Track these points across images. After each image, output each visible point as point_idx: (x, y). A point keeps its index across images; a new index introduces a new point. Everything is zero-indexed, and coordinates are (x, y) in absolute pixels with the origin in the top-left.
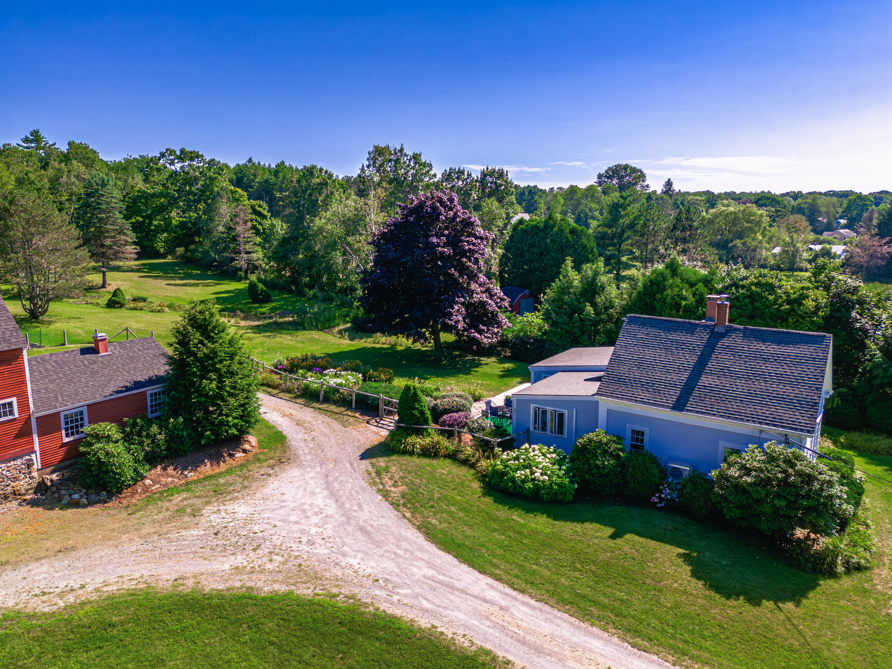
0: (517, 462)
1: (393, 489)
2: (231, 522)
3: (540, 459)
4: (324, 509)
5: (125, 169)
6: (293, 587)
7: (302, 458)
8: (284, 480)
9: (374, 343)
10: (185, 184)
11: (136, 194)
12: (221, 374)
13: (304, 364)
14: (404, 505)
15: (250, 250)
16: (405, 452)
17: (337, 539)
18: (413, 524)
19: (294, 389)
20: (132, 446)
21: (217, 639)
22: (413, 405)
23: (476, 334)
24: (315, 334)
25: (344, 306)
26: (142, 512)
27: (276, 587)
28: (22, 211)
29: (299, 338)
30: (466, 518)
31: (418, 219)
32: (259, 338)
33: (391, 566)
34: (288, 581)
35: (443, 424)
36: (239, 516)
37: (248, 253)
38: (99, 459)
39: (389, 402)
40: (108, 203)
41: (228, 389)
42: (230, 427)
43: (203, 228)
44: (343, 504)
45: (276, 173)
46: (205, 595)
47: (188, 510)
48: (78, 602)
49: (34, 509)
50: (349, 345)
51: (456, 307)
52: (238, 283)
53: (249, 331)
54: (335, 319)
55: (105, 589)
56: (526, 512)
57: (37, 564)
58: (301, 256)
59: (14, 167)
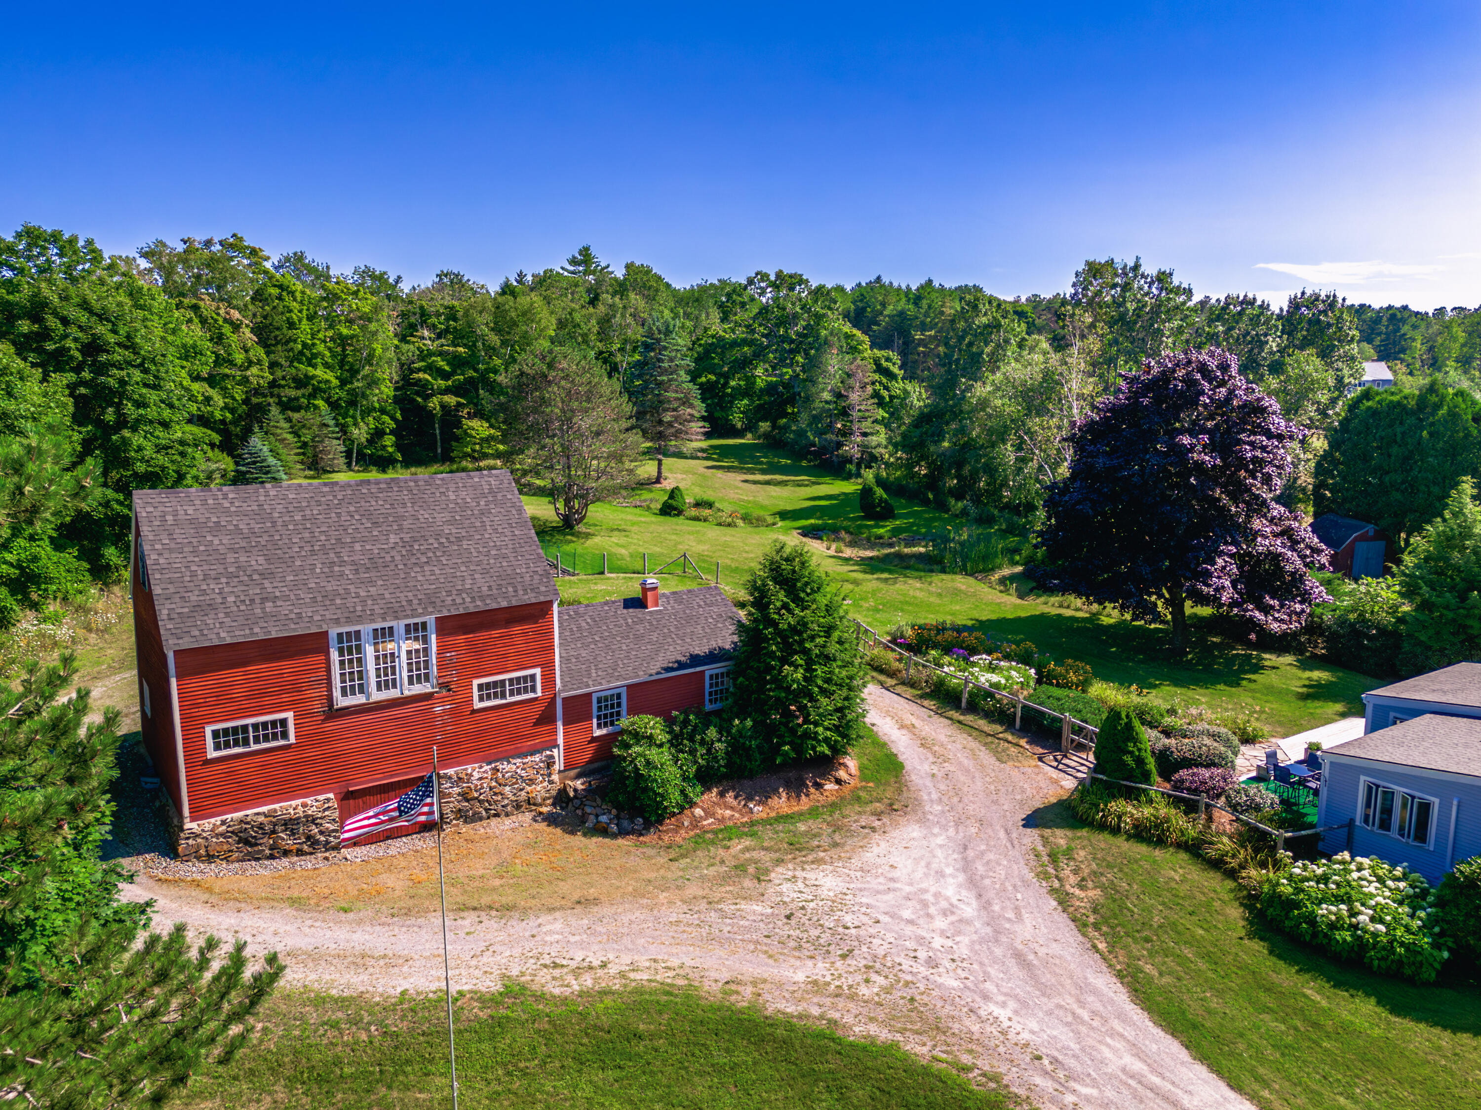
0: (1322, 886)
1: (1077, 892)
2: (812, 901)
3: (1372, 889)
4: (957, 907)
5: (697, 300)
6: (899, 1037)
7: (927, 808)
8: (896, 841)
9: (1061, 606)
10: (778, 325)
11: (710, 341)
12: (811, 659)
13: (939, 638)
14: (1096, 927)
15: (868, 431)
16: (1102, 827)
17: (975, 966)
18: (1110, 966)
19: (920, 681)
20: (681, 756)
21: (780, 1095)
22: (1123, 746)
23: (1257, 614)
24: (961, 582)
25: (1011, 533)
26: (688, 860)
27: (873, 1029)
28: (563, 378)
29: (933, 588)
30: (1210, 974)
31: (1157, 401)
32: (871, 582)
33: (1066, 1037)
34: (892, 1023)
35: (1178, 786)
36: (824, 893)
37: (865, 434)
38: (637, 769)
39: (1081, 729)
40: (671, 360)
41: (820, 682)
42: (819, 741)
43: (799, 394)
44: (989, 903)
45: (917, 299)
46: (766, 1018)
47: (751, 869)
48: (596, 988)
49: (551, 829)
50: (1016, 607)
51: (1220, 562)
52: (845, 483)
53: (856, 568)
54: (996, 556)
55: (632, 975)
56: (1334, 986)
57: (550, 918)
58: (946, 444)
59: (556, 302)
